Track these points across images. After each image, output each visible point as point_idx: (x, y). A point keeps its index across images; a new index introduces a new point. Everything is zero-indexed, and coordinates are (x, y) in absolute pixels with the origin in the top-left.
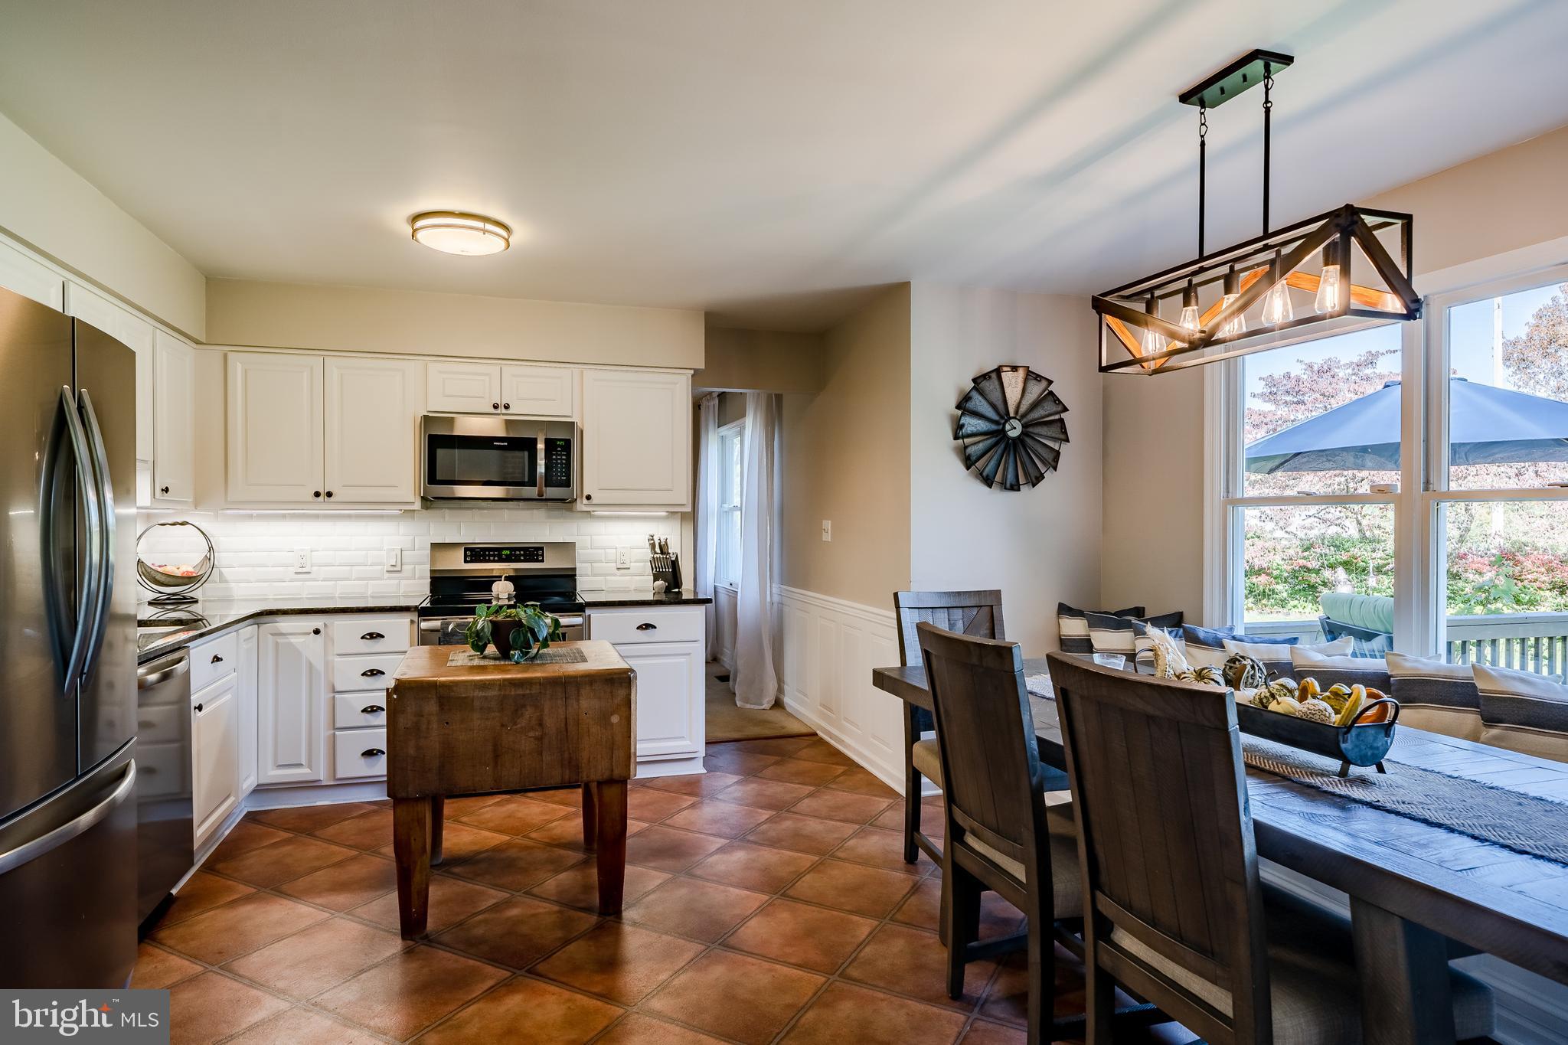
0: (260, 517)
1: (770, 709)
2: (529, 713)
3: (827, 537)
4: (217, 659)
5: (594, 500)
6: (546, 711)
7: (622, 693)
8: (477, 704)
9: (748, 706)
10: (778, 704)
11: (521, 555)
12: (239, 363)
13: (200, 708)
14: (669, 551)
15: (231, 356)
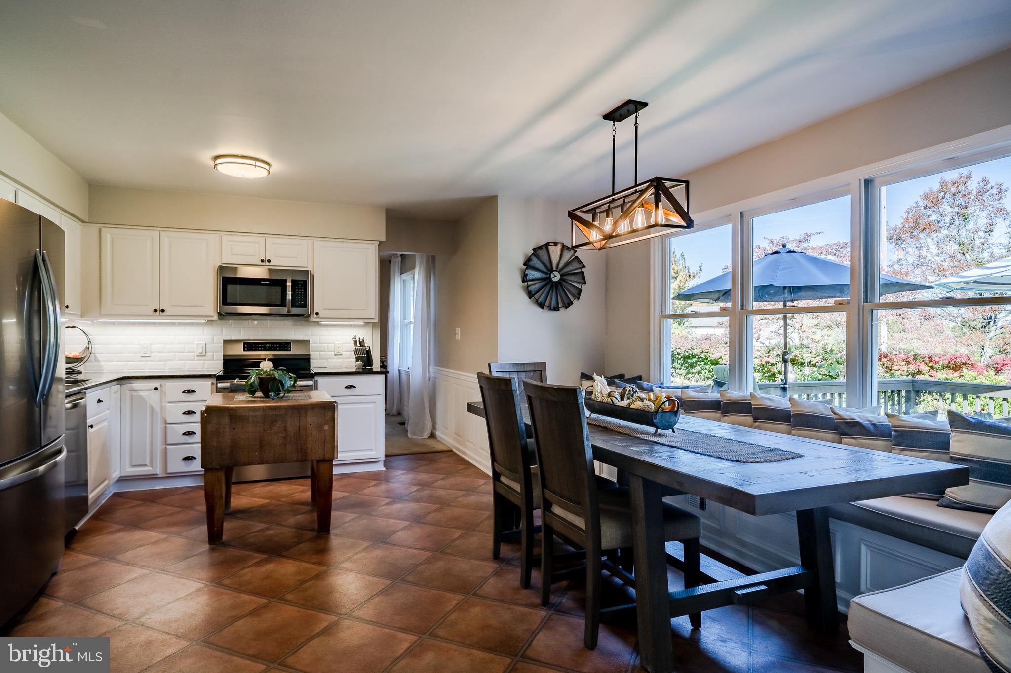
0: (120, 324)
1: (428, 438)
2: (279, 424)
3: (458, 337)
4: (99, 401)
5: (321, 315)
6: (289, 423)
7: (329, 414)
8: (250, 419)
9: (415, 437)
10: (433, 436)
11: (277, 347)
12: (108, 234)
13: (92, 427)
14: (365, 345)
15: (103, 230)
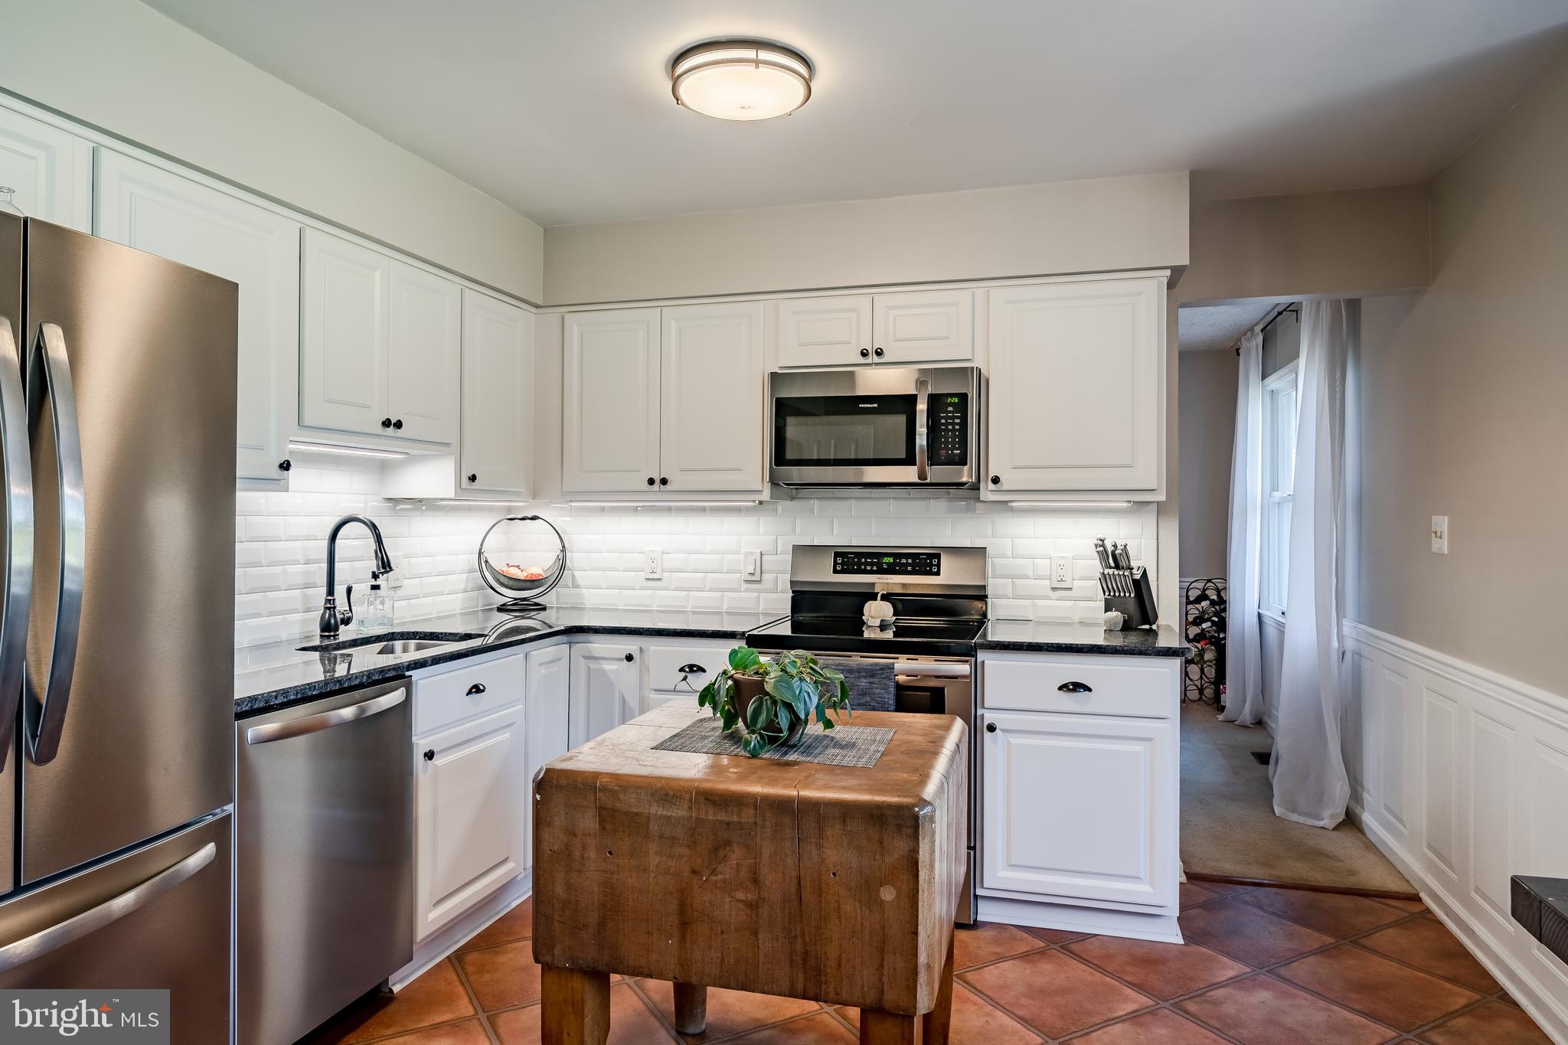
0: (612, 510)
1: (1336, 829)
2: (736, 855)
3: (1442, 546)
4: (476, 689)
5: (1005, 484)
6: (765, 856)
7: (901, 845)
8: (654, 827)
9: (1294, 817)
10: (1350, 821)
11: (908, 564)
12: (576, 323)
13: (430, 755)
14: (1133, 564)
15: (568, 317)
